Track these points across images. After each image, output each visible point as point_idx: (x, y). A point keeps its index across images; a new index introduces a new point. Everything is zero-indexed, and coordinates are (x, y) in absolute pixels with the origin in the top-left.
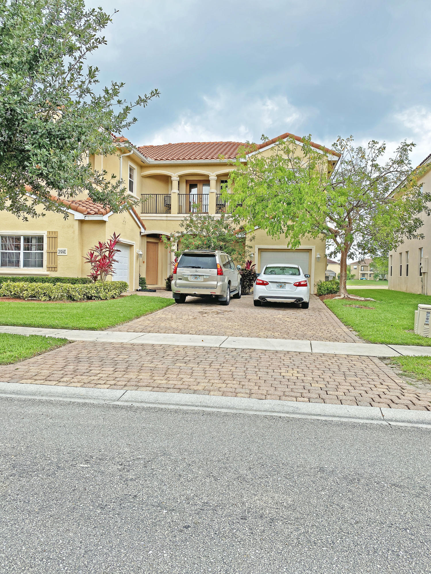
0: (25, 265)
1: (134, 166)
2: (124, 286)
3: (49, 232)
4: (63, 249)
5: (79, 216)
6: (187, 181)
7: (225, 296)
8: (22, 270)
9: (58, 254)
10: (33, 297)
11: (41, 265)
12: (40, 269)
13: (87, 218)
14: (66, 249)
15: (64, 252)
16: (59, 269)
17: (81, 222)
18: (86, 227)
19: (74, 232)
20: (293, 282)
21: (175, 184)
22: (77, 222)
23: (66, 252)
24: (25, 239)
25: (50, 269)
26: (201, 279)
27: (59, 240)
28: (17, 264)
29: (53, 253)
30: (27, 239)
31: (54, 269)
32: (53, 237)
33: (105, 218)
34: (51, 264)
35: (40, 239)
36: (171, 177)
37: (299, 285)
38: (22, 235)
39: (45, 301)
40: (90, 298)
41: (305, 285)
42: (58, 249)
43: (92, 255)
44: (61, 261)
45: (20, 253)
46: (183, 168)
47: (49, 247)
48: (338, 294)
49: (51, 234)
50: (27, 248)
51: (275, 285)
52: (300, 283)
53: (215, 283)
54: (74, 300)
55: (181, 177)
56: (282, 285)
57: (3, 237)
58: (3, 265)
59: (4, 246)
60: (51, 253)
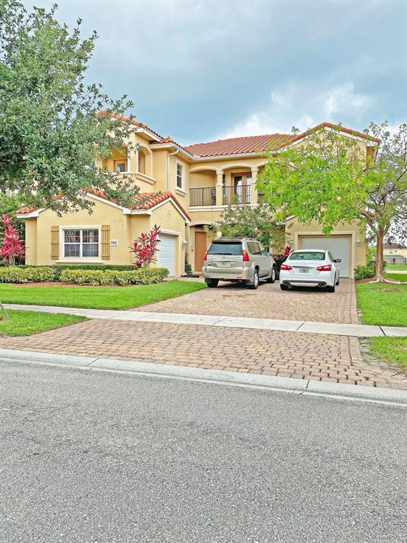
0: (84, 256)
1: (181, 163)
2: (165, 272)
3: (103, 226)
4: (114, 240)
5: (127, 211)
6: (232, 175)
7: (252, 281)
9: (110, 245)
10: (87, 282)
11: (97, 255)
12: (96, 258)
13: (133, 213)
14: (117, 240)
15: (115, 243)
16: (111, 258)
17: (130, 216)
18: (134, 220)
19: (123, 225)
20: (316, 267)
21: (220, 178)
22: (125, 217)
23: (117, 243)
24: (83, 232)
26: (229, 265)
29: (106, 244)
30: (86, 232)
31: (106, 258)
32: (106, 230)
33: (149, 212)
34: (105, 254)
35: (96, 232)
36: (215, 171)
37: (322, 269)
38: (81, 229)
39: (96, 285)
40: (134, 283)
41: (329, 269)
42: (111, 240)
43: (136, 245)
44: (113, 251)
45: (79, 245)
46: (227, 163)
47: (103, 239)
48: (374, 278)
50: (85, 240)
51: (298, 270)
52: (323, 267)
53: (242, 268)
54: (120, 285)
55: (225, 170)
56: (304, 269)
57: (66, 232)
58: (66, 255)
59: (67, 239)
60: (104, 244)
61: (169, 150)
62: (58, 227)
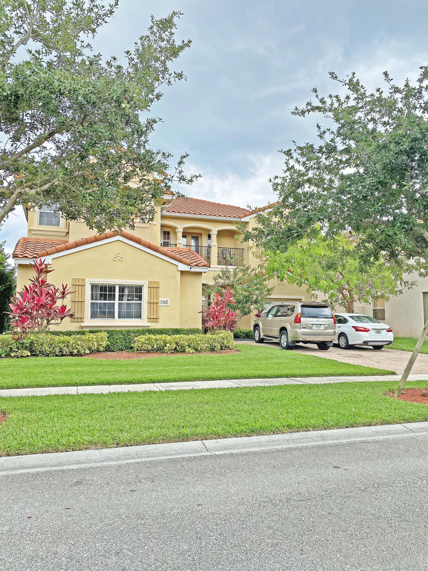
3: (150, 282)
4: (165, 300)
5: (182, 267)
7: (331, 342)
11: (139, 316)
13: (193, 270)
15: (166, 302)
19: (176, 283)
20: (386, 328)
22: (179, 274)
25: (151, 320)
27: (162, 290)
29: (154, 304)
31: (155, 320)
32: (154, 287)
35: (139, 289)
36: (176, 228)
44: (162, 312)
46: (187, 221)
49: (152, 284)
51: (374, 331)
55: (185, 229)
56: (378, 331)
59: (94, 296)
60: (152, 304)
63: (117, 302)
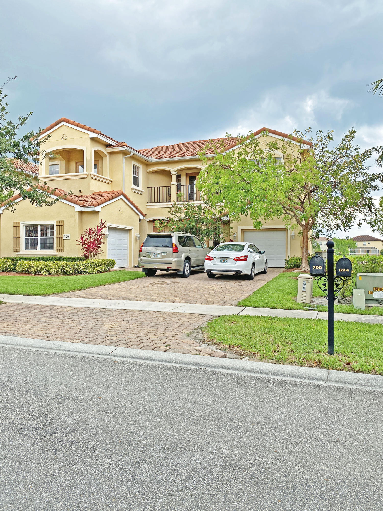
0: (41, 248)
1: (137, 164)
3: (57, 222)
4: (67, 234)
5: (78, 208)
6: (187, 174)
7: (182, 270)
8: (39, 252)
9: (64, 239)
11: (52, 248)
12: (51, 250)
13: (83, 210)
14: (69, 234)
15: (68, 237)
16: (65, 250)
17: (81, 212)
18: (85, 217)
19: (75, 221)
20: (233, 258)
21: (174, 178)
22: (77, 214)
23: (70, 236)
24: (41, 227)
25: (59, 250)
26: (160, 256)
27: (65, 227)
28: (36, 247)
29: (60, 238)
30: (44, 227)
31: (61, 250)
32: (61, 225)
33: (98, 209)
34: (59, 246)
35: (52, 227)
36: (170, 172)
37: (238, 259)
38: (39, 225)
40: (80, 273)
41: (245, 260)
42: (64, 235)
43: (82, 238)
44: (66, 244)
45: (38, 238)
46: (180, 164)
47: (57, 233)
48: (300, 268)
49: (59, 223)
50: (43, 234)
51: (219, 260)
52: (239, 257)
53: (171, 259)
56: (224, 259)
57: (26, 227)
58: (27, 248)
59: (27, 234)
60: (59, 238)
61: (125, 153)
62: (19, 223)
63: (39, 237)
